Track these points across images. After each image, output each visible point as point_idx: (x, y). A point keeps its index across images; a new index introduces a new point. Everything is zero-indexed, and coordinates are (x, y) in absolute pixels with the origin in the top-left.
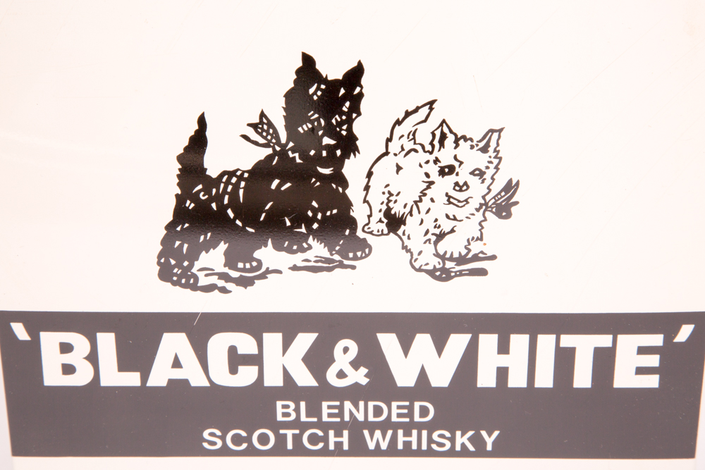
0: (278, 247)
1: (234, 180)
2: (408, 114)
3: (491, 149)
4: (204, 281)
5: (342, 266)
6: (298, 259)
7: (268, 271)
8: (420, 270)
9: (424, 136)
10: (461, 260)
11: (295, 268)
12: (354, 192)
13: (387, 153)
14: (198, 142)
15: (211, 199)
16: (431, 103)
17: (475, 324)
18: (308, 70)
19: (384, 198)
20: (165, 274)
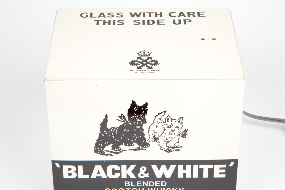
0: (126, 145)
1: (114, 129)
2: (159, 114)
3: (181, 122)
4: (106, 153)
5: (142, 149)
6: (131, 148)
7: (123, 151)
8: (162, 150)
9: (163, 119)
10: (173, 147)
11: (130, 150)
13: (154, 123)
14: (105, 121)
15: (108, 134)
16: (165, 112)
17: (177, 163)
18: (134, 104)
19: (153, 133)
20: (96, 151)
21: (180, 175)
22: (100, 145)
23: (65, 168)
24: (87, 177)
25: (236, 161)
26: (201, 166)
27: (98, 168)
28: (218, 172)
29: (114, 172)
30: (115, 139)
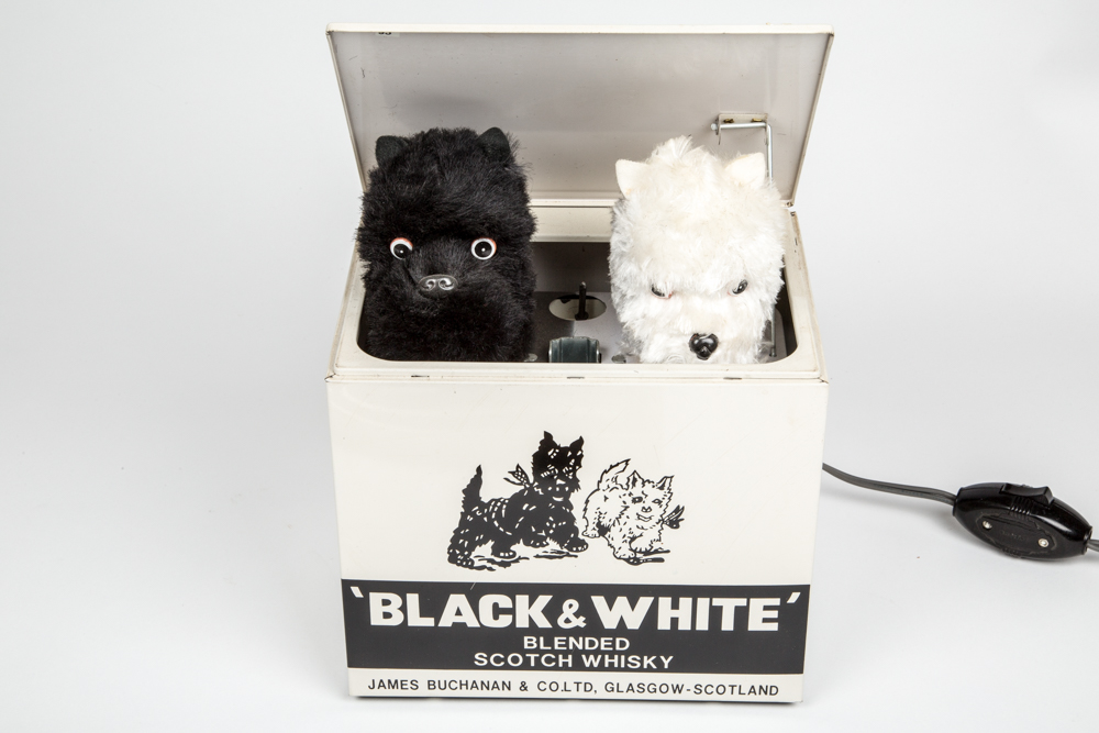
0: (527, 543)
1: (499, 504)
2: (612, 467)
3: (666, 488)
4: (477, 563)
5: (568, 555)
6: (540, 551)
7: (520, 558)
8: (620, 558)
9: (622, 479)
10: (647, 553)
11: (537, 556)
12: (577, 512)
13: (598, 489)
14: (477, 481)
15: (484, 515)
16: (627, 461)
17: (656, 591)
18: (548, 442)
19: (596, 516)
20: (453, 559)
21: (664, 624)
22: (463, 543)
23: (375, 599)
24: (429, 622)
25: (804, 590)
26: (717, 602)
27: (457, 601)
28: (761, 619)
29: (497, 611)
30: (501, 529)
